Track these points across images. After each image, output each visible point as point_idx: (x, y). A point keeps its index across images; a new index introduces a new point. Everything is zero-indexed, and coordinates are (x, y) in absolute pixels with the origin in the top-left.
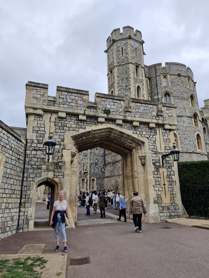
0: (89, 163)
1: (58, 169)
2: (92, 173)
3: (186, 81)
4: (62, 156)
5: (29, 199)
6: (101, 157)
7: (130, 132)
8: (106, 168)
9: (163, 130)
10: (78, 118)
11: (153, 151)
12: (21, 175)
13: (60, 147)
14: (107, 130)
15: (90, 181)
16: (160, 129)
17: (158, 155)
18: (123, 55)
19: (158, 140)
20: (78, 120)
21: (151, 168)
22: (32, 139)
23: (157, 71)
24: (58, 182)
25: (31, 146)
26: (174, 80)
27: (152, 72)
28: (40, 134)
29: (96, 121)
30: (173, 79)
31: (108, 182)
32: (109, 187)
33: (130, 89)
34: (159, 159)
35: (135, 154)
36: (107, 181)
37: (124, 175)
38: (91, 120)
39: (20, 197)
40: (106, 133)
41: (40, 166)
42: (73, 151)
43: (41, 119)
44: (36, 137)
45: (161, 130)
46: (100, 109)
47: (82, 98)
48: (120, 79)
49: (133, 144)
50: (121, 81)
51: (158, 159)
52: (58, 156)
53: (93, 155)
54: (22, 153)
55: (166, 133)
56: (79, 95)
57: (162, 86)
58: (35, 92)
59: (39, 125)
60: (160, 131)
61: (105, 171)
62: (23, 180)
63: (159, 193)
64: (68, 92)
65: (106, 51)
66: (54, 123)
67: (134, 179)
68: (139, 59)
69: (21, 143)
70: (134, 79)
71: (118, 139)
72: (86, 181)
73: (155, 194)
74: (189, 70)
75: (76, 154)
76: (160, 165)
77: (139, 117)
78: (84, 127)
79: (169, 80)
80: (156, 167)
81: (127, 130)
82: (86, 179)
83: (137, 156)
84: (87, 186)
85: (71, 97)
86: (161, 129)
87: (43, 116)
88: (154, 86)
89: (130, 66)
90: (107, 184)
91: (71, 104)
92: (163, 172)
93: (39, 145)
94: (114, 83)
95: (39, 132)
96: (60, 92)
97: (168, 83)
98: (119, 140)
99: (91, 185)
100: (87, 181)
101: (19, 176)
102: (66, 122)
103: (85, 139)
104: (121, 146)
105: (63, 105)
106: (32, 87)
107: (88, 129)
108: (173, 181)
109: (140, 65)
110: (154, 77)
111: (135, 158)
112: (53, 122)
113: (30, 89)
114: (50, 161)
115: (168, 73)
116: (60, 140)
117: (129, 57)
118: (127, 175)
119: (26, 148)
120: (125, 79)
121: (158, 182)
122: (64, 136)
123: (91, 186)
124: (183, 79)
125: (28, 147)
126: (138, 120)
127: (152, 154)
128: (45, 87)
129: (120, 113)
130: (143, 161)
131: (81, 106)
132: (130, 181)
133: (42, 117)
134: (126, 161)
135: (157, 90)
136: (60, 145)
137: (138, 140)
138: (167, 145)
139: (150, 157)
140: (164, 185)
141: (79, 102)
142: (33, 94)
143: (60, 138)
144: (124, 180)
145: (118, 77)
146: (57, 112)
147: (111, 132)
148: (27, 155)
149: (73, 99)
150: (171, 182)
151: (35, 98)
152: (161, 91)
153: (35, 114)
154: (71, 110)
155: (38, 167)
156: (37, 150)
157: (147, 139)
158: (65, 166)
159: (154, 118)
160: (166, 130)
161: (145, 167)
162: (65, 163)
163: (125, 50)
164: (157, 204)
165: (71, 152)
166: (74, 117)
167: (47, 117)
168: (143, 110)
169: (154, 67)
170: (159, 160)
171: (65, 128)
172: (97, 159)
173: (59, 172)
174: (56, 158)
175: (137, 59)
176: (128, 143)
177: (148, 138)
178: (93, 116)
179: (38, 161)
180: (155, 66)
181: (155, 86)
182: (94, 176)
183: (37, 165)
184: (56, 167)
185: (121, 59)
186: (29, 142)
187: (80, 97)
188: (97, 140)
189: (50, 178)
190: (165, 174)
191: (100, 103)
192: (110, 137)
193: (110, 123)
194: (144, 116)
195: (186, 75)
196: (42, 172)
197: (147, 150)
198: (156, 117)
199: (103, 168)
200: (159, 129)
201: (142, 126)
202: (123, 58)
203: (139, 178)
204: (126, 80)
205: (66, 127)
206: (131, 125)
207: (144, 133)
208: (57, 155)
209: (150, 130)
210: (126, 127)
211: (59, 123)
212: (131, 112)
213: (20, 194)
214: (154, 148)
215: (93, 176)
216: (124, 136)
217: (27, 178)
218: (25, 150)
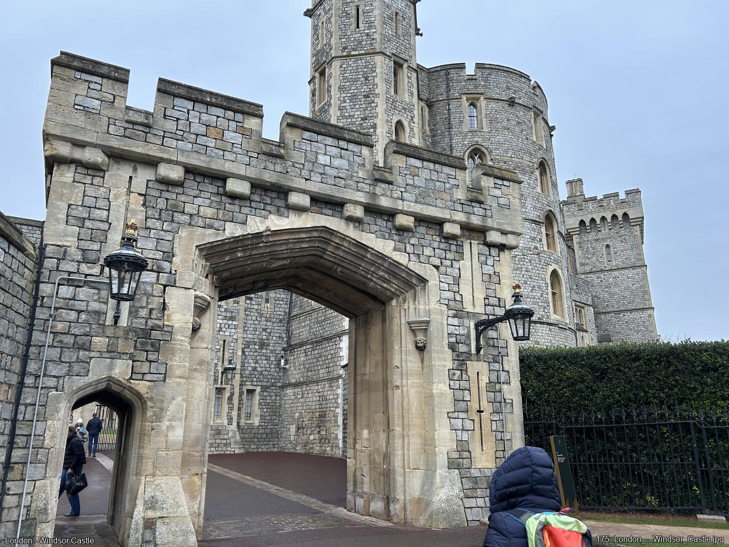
0: (240, 341)
1: (147, 351)
2: (247, 372)
3: (530, 121)
4: (164, 307)
5: (40, 450)
6: (279, 324)
7: (385, 246)
8: (292, 357)
9: (481, 246)
10: (224, 187)
11: (451, 307)
12: (13, 368)
13: (158, 279)
14: (316, 234)
15: (241, 394)
16: (472, 241)
17: (466, 321)
18: (358, 27)
19: (466, 274)
20: (221, 195)
21: (442, 360)
22: (64, 246)
23: (451, 84)
24: (145, 396)
25: (58, 267)
26: (498, 116)
27: (438, 87)
28: (92, 229)
29: (281, 203)
30: (496, 111)
31: (296, 401)
32: (297, 414)
33: (374, 126)
34: (469, 332)
35: (398, 316)
36: (293, 397)
37: (359, 378)
38: (265, 197)
39: (9, 443)
40: (312, 244)
41: (85, 338)
42: (200, 294)
43: (97, 180)
44: (78, 239)
45: (476, 247)
46: (296, 165)
47: (241, 124)
48: (348, 95)
49: (392, 282)
50: (348, 101)
51: (466, 332)
52: (150, 307)
53: (254, 318)
54: (23, 289)
55: (490, 255)
56: (230, 114)
57: (465, 129)
58: (82, 89)
59: (89, 202)
60: (472, 249)
61: (287, 367)
62: (21, 384)
63: (465, 436)
64: (194, 102)
65: (309, 13)
66: (143, 198)
67: (390, 391)
68: (404, 43)
69: (20, 256)
70: (388, 99)
71: (347, 266)
72: (227, 394)
73: (452, 440)
74: (538, 90)
75: (212, 304)
76: (471, 351)
77: (416, 202)
78: (241, 217)
79: (484, 112)
80: (458, 356)
81: (377, 237)
82: (228, 387)
83: (403, 321)
84: (231, 409)
85: (205, 117)
86: (476, 242)
87: (104, 171)
88: (441, 127)
89: (379, 59)
90: (292, 405)
91: (201, 140)
92: (478, 373)
93: (84, 268)
94: (330, 105)
95: (88, 224)
96: (169, 100)
97: (480, 123)
98: (350, 267)
99: (244, 406)
100: (232, 394)
101: (9, 371)
102: (183, 198)
103: (242, 257)
104: (354, 287)
105: (177, 140)
106: (73, 72)
107: (256, 225)
108: (505, 402)
109: (407, 61)
110: (442, 100)
111: (395, 329)
112: (139, 194)
113: (65, 78)
114: (124, 322)
115: (483, 94)
116: (159, 255)
118: (367, 377)
119: (39, 273)
120: (362, 97)
121: (461, 403)
122: (172, 242)
123: (243, 410)
124: (522, 113)
125: (46, 273)
126: (411, 210)
127: (448, 317)
128: (119, 76)
129: (359, 185)
130: (420, 337)
131: (235, 149)
132: (378, 396)
133: (102, 174)
134: (366, 335)
135: (451, 140)
136: (159, 272)
137: (410, 272)
138: (490, 292)
139: (442, 324)
140: (480, 411)
141: (229, 135)
142: (77, 95)
143: (159, 248)
144: (355, 394)
145: (341, 89)
146: (152, 163)
147: (327, 242)
148: (43, 297)
149: (209, 126)
150: (500, 402)
151: (82, 108)
152: (461, 144)
153: (78, 163)
154: (202, 158)
155: (80, 342)
156: (76, 283)
157: (434, 269)
158: (173, 342)
159: (459, 207)
160: (490, 245)
161: (426, 355)
162: (171, 332)
163: (364, 13)
164: (457, 471)
165: (196, 297)
166: (211, 184)
167: (120, 176)
168: (426, 179)
169: (442, 73)
170: (468, 336)
171: (179, 217)
172: (265, 330)
173: (150, 362)
174: (143, 313)
175: (397, 45)
176: (378, 278)
177: (437, 267)
178: (273, 184)
179: (80, 321)
180: (447, 69)
181: (443, 128)
182: (255, 379)
183: (76, 336)
184: (142, 343)
185: (353, 39)
186: (50, 255)
187: (234, 121)
188: (280, 263)
189: (121, 379)
190: (484, 380)
191: (296, 146)
192: (322, 257)
193: (324, 211)
194: (428, 200)
195: (530, 103)
196: (91, 358)
197: (434, 305)
198: (462, 204)
199: (282, 357)
200: (471, 243)
201: (422, 230)
202: (359, 35)
203: (405, 389)
204: (363, 99)
205: (183, 212)
206: (389, 224)
207: (428, 251)
208: (148, 303)
209: (446, 245)
210: (374, 228)
211: (159, 200)
212: (390, 183)
213: (7, 431)
214: (455, 300)
215: (252, 381)
216: (365, 257)
217: (37, 377)
218: (37, 282)
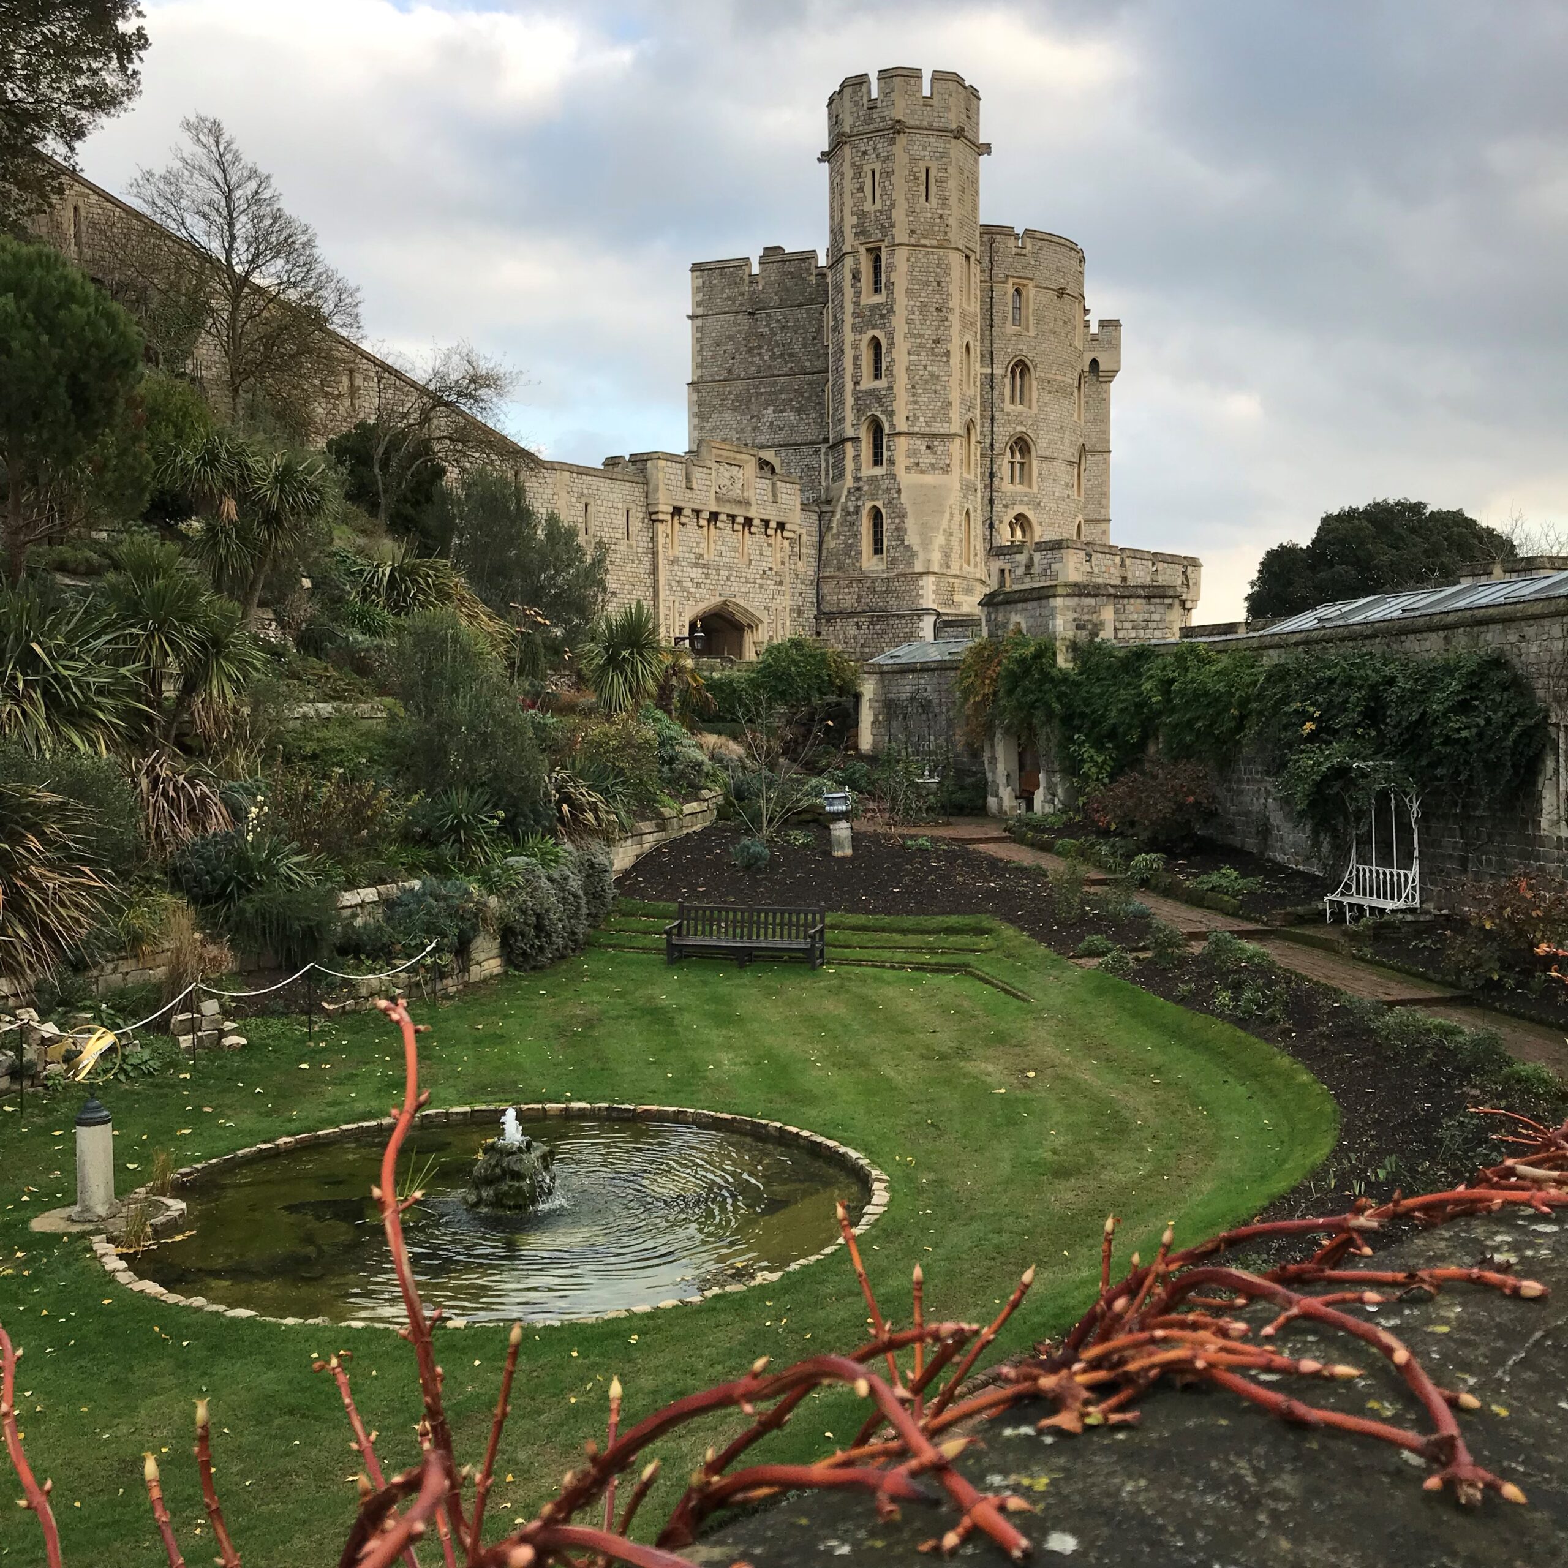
3: (1075, 318)
18: (928, 202)
23: (996, 258)
26: (1046, 313)
30: (1044, 305)
33: (947, 354)
48: (918, 304)
50: (918, 313)
57: (1009, 329)
68: (972, 223)
70: (960, 314)
79: (1031, 306)
89: (954, 257)
97: (1025, 320)
109: (974, 251)
110: (985, 281)
115: (1032, 279)
117: (951, 221)
120: (934, 309)
135: (992, 343)
145: (909, 292)
152: (1005, 352)
163: (935, 181)
169: (986, 238)
175: (968, 229)
180: (991, 233)
181: (983, 324)
185: (922, 220)
202: (929, 215)
204: (935, 314)
